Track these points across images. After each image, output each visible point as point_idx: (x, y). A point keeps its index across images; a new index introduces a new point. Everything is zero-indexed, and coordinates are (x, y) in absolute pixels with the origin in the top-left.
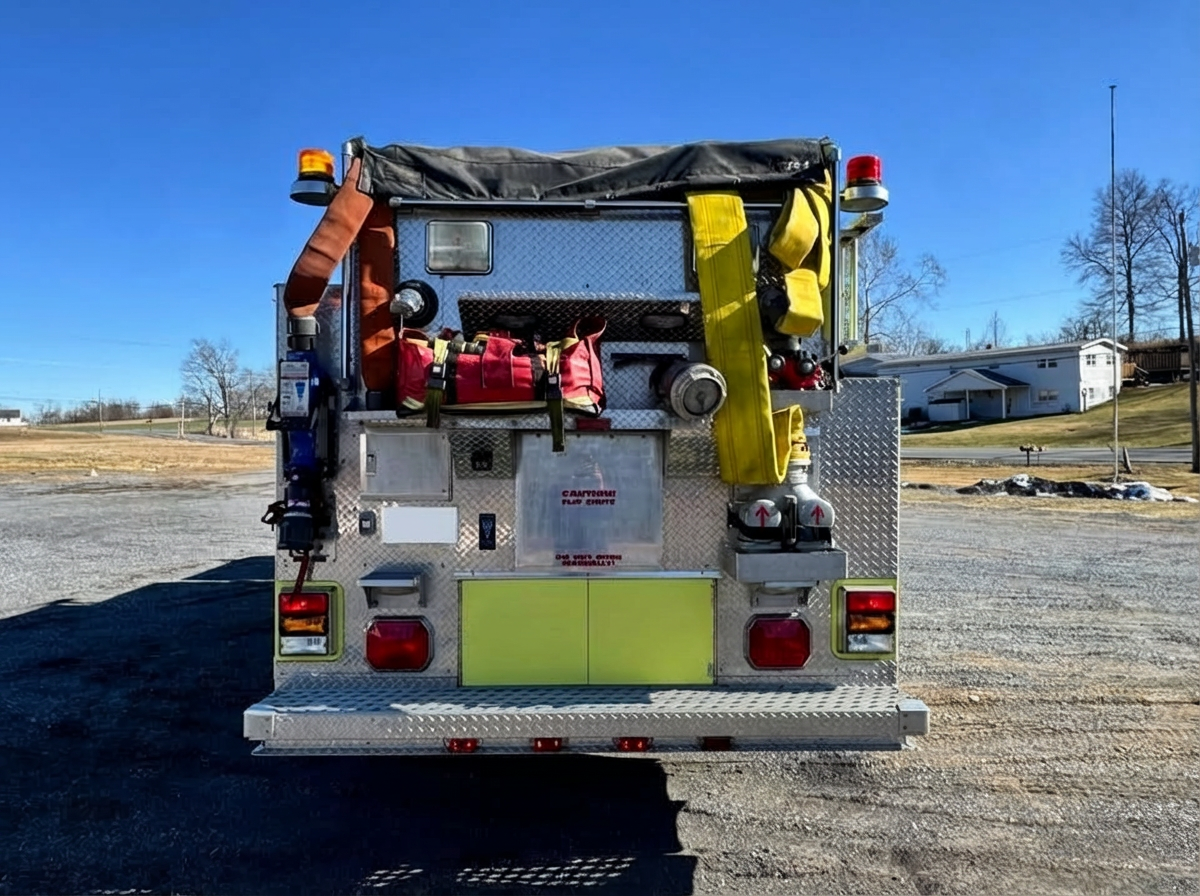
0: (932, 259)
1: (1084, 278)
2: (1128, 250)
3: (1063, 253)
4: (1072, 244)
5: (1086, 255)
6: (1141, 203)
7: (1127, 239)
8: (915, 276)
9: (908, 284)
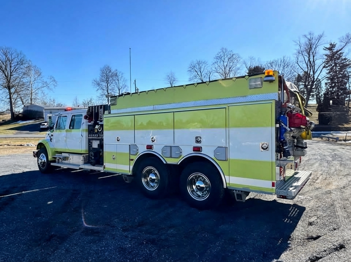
0: (53, 77)
1: (98, 90)
2: (108, 85)
3: (93, 83)
4: (95, 81)
5: (98, 84)
6: (110, 74)
7: (107, 82)
8: (48, 82)
9: (46, 84)
